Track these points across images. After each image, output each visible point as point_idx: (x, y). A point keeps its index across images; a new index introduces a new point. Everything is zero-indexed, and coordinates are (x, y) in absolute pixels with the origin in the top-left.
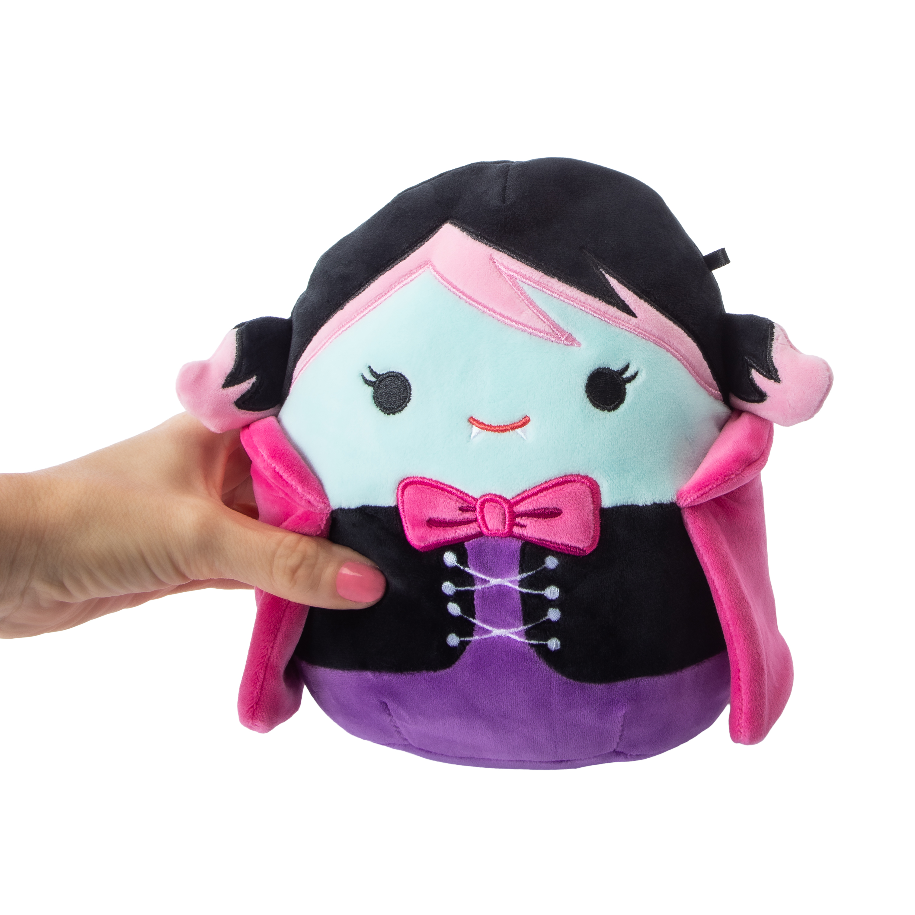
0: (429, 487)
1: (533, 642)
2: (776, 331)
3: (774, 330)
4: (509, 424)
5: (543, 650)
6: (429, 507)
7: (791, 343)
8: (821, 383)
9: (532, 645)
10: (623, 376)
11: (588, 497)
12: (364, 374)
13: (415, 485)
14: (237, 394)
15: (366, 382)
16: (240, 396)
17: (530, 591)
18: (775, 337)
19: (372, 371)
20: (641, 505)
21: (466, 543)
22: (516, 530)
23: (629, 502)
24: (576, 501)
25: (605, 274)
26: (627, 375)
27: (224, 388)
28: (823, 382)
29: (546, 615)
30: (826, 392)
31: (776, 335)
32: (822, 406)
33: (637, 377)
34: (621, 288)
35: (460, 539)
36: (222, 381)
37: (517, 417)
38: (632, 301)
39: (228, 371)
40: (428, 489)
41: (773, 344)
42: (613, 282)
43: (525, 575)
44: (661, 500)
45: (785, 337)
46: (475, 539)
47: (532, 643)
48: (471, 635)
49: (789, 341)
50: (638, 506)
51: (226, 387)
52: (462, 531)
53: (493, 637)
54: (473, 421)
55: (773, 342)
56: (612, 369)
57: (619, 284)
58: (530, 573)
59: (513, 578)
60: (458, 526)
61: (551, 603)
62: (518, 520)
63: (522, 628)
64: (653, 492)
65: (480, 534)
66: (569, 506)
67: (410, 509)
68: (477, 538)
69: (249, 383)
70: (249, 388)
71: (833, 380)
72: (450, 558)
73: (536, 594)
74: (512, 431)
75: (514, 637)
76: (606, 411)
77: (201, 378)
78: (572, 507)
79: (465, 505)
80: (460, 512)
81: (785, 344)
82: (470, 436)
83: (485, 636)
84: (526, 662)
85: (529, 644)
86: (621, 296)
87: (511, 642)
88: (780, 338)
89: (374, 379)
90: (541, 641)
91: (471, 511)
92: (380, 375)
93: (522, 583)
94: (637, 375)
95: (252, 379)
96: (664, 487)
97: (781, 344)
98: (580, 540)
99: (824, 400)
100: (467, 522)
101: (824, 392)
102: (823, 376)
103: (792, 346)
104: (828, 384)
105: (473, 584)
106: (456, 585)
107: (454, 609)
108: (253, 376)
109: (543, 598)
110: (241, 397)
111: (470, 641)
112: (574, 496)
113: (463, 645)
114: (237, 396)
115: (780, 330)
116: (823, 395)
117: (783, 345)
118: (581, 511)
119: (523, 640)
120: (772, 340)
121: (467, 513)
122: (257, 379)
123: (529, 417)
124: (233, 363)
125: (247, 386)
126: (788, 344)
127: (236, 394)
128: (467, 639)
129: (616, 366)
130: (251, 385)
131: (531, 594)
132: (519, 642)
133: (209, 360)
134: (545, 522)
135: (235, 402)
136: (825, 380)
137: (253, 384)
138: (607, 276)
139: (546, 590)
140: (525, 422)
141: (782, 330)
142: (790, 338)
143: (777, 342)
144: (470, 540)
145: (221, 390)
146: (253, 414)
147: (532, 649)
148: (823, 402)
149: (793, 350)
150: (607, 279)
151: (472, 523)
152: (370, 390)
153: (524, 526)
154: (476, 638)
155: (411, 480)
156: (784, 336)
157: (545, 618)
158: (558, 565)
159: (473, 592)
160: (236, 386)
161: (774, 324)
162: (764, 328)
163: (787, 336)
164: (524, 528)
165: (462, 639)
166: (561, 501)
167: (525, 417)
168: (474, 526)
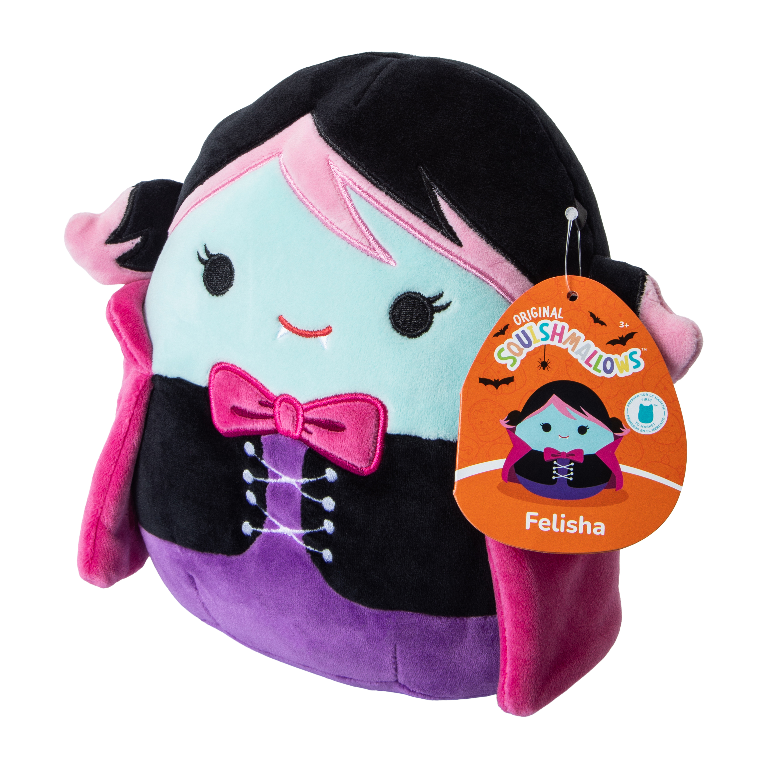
0: (237, 375)
1: (309, 547)
2: (648, 286)
3: (645, 284)
4: (313, 331)
5: (317, 558)
6: (233, 394)
7: (663, 300)
8: (687, 349)
9: (308, 551)
10: (433, 304)
11: (372, 419)
12: (199, 251)
13: (226, 371)
14: (119, 252)
15: (200, 259)
16: (122, 254)
17: (310, 497)
18: (645, 291)
19: (206, 249)
20: (424, 437)
21: (263, 437)
22: (304, 435)
23: (413, 432)
24: (359, 420)
25: (438, 196)
26: (437, 304)
27: (107, 244)
28: (690, 348)
29: (323, 525)
30: (692, 359)
31: (646, 289)
32: (685, 373)
33: (449, 307)
34: (450, 214)
35: (257, 431)
36: (105, 236)
37: (321, 326)
38: (459, 229)
39: (113, 229)
40: (236, 377)
41: (642, 299)
42: (444, 206)
43: (307, 480)
44: (447, 436)
45: (655, 293)
46: (270, 434)
47: (308, 549)
48: (262, 527)
49: (660, 298)
50: (420, 439)
51: (108, 243)
52: (259, 425)
53: (280, 533)
54: (281, 319)
55: (642, 296)
56: (424, 295)
57: (450, 209)
58: (311, 480)
59: (298, 481)
60: (257, 418)
61: (327, 515)
62: (307, 426)
63: (302, 532)
64: (440, 427)
65: (275, 431)
66: (352, 424)
67: (217, 393)
68: (272, 434)
69: (133, 243)
70: (132, 248)
71: (701, 347)
72: (249, 448)
73: (315, 501)
74: (315, 337)
75: (295, 538)
76: (406, 337)
77: (86, 231)
78: (355, 426)
79: (265, 400)
80: (259, 406)
81: (655, 300)
82: (277, 335)
83: (273, 531)
84: (302, 566)
85: (306, 549)
86: (449, 222)
87: (292, 542)
88: (651, 293)
89: (207, 258)
90: (317, 549)
91: (270, 407)
92: (212, 255)
93: (305, 487)
94: (449, 306)
95: (136, 239)
96: (455, 423)
97: (650, 299)
98: (358, 459)
99: (690, 367)
100: (264, 417)
101: (689, 359)
102: (690, 342)
103: (663, 304)
104: (695, 351)
105: (267, 477)
106: (254, 475)
107: (251, 497)
108: (138, 236)
109: (320, 507)
110: (122, 256)
111: (260, 532)
112: (359, 416)
113: (256, 534)
114: (118, 253)
115: (652, 285)
116: (688, 362)
117: (653, 302)
118: (361, 431)
119: (301, 543)
120: (642, 294)
121: (265, 408)
122: (142, 240)
123: (331, 328)
124: (119, 221)
125: (129, 246)
126: (658, 300)
127: (117, 251)
128: (259, 530)
129: (427, 293)
130: (134, 245)
131: (311, 500)
132: (298, 544)
133: (99, 215)
134: (328, 434)
135: (116, 259)
136: (692, 347)
137: (137, 245)
138: (439, 199)
139: (324, 499)
140: (327, 331)
141: (655, 284)
142: (663, 294)
143: (647, 297)
144: (266, 435)
145: (103, 245)
146: (136, 273)
147: (308, 554)
148: (688, 370)
149: (663, 308)
150: (438, 202)
151: (269, 419)
152: (202, 268)
153: (311, 433)
154: (265, 530)
155: (223, 365)
156: (655, 291)
157: (322, 528)
158: (337, 480)
159: (266, 484)
160: (119, 244)
161: (647, 276)
162: (635, 279)
163: (660, 291)
164: (310, 435)
165: (255, 529)
166: (345, 416)
167: (328, 327)
168: (270, 421)
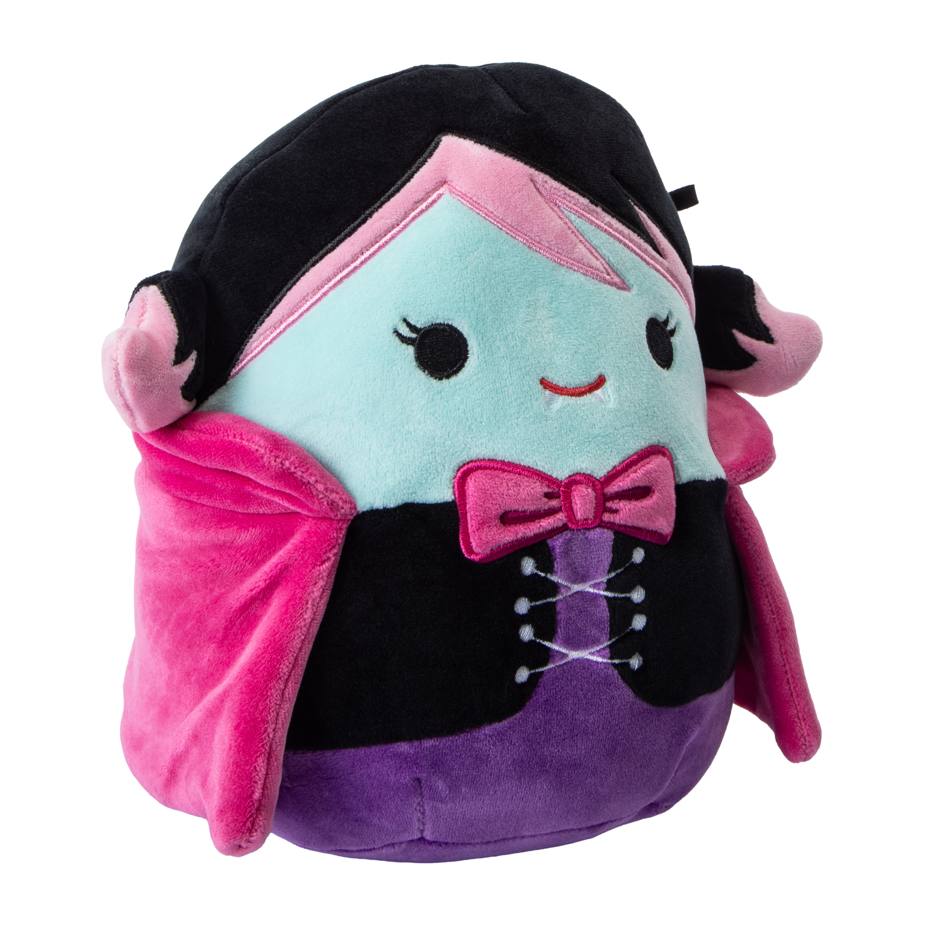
1: (617, 661)
4: (585, 385)
5: (623, 669)
9: (614, 665)
10: (667, 328)
12: (398, 329)
13: (483, 471)
14: (186, 375)
15: (404, 339)
16: (188, 377)
17: (616, 595)
19: (409, 325)
21: (550, 540)
25: (633, 205)
26: (670, 327)
27: (175, 366)
29: (630, 625)
33: (677, 331)
35: (541, 535)
37: (593, 377)
43: (612, 574)
46: (560, 532)
47: (615, 663)
48: (545, 664)
52: (548, 525)
54: (545, 383)
55: (755, 296)
56: (658, 319)
58: (618, 572)
59: (598, 580)
60: (541, 518)
61: (638, 608)
62: (609, 504)
63: (606, 644)
65: (565, 528)
68: (563, 531)
69: (193, 360)
70: (193, 367)
72: (528, 566)
73: (622, 598)
74: (589, 393)
75: (594, 658)
76: (666, 369)
79: (550, 490)
80: (546, 499)
83: (560, 662)
84: (609, 689)
85: (612, 664)
87: (592, 664)
89: (414, 336)
90: (623, 659)
91: (558, 497)
92: (421, 329)
93: (608, 586)
94: (676, 327)
95: (193, 354)
105: (555, 595)
106: (532, 600)
107: (527, 633)
108: (193, 350)
109: (629, 602)
110: (188, 380)
111: (542, 672)
113: (534, 679)
119: (605, 661)
120: (754, 294)
121: (552, 500)
122: (197, 354)
123: (604, 376)
124: (177, 331)
125: (192, 364)
128: (540, 670)
129: (660, 316)
131: (618, 598)
132: (601, 663)
134: (636, 504)
135: (182, 386)
137: (196, 362)
139: (632, 592)
140: (600, 382)
144: (556, 534)
145: (173, 368)
147: (613, 669)
150: (637, 212)
151: (558, 512)
152: (410, 350)
154: (551, 666)
155: (475, 464)
157: (630, 628)
158: (645, 558)
159: (554, 604)
160: (183, 364)
164: (616, 514)
165: (533, 671)
167: (600, 376)
168: (560, 516)
